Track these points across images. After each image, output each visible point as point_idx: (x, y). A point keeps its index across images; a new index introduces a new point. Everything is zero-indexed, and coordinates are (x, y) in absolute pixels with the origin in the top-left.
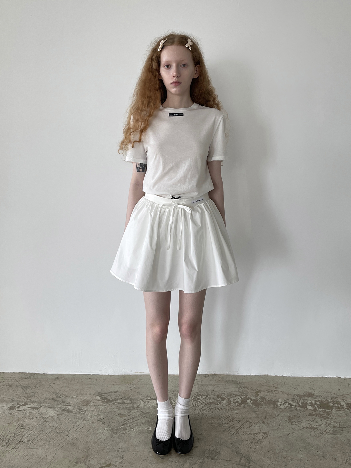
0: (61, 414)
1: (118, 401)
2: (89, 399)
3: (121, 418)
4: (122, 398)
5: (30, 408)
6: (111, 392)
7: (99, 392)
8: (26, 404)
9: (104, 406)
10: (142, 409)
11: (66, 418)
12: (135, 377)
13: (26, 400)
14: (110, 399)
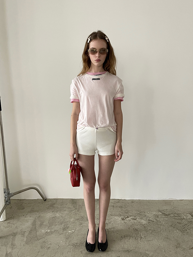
0: (150, 223)
1: (172, 215)
2: (156, 213)
3: (180, 225)
4: (172, 213)
5: (132, 219)
6: (164, 210)
7: (159, 210)
8: (128, 217)
9: (167, 218)
10: (187, 219)
11: (153, 225)
12: (169, 201)
13: (126, 214)
14: (166, 214)
